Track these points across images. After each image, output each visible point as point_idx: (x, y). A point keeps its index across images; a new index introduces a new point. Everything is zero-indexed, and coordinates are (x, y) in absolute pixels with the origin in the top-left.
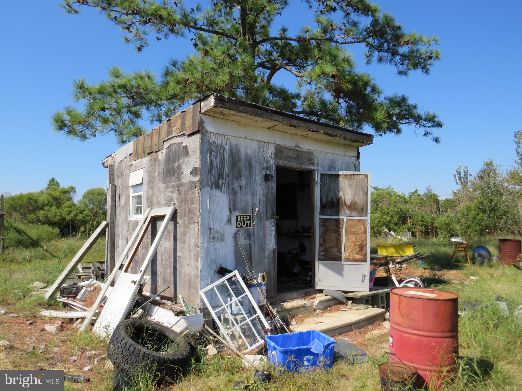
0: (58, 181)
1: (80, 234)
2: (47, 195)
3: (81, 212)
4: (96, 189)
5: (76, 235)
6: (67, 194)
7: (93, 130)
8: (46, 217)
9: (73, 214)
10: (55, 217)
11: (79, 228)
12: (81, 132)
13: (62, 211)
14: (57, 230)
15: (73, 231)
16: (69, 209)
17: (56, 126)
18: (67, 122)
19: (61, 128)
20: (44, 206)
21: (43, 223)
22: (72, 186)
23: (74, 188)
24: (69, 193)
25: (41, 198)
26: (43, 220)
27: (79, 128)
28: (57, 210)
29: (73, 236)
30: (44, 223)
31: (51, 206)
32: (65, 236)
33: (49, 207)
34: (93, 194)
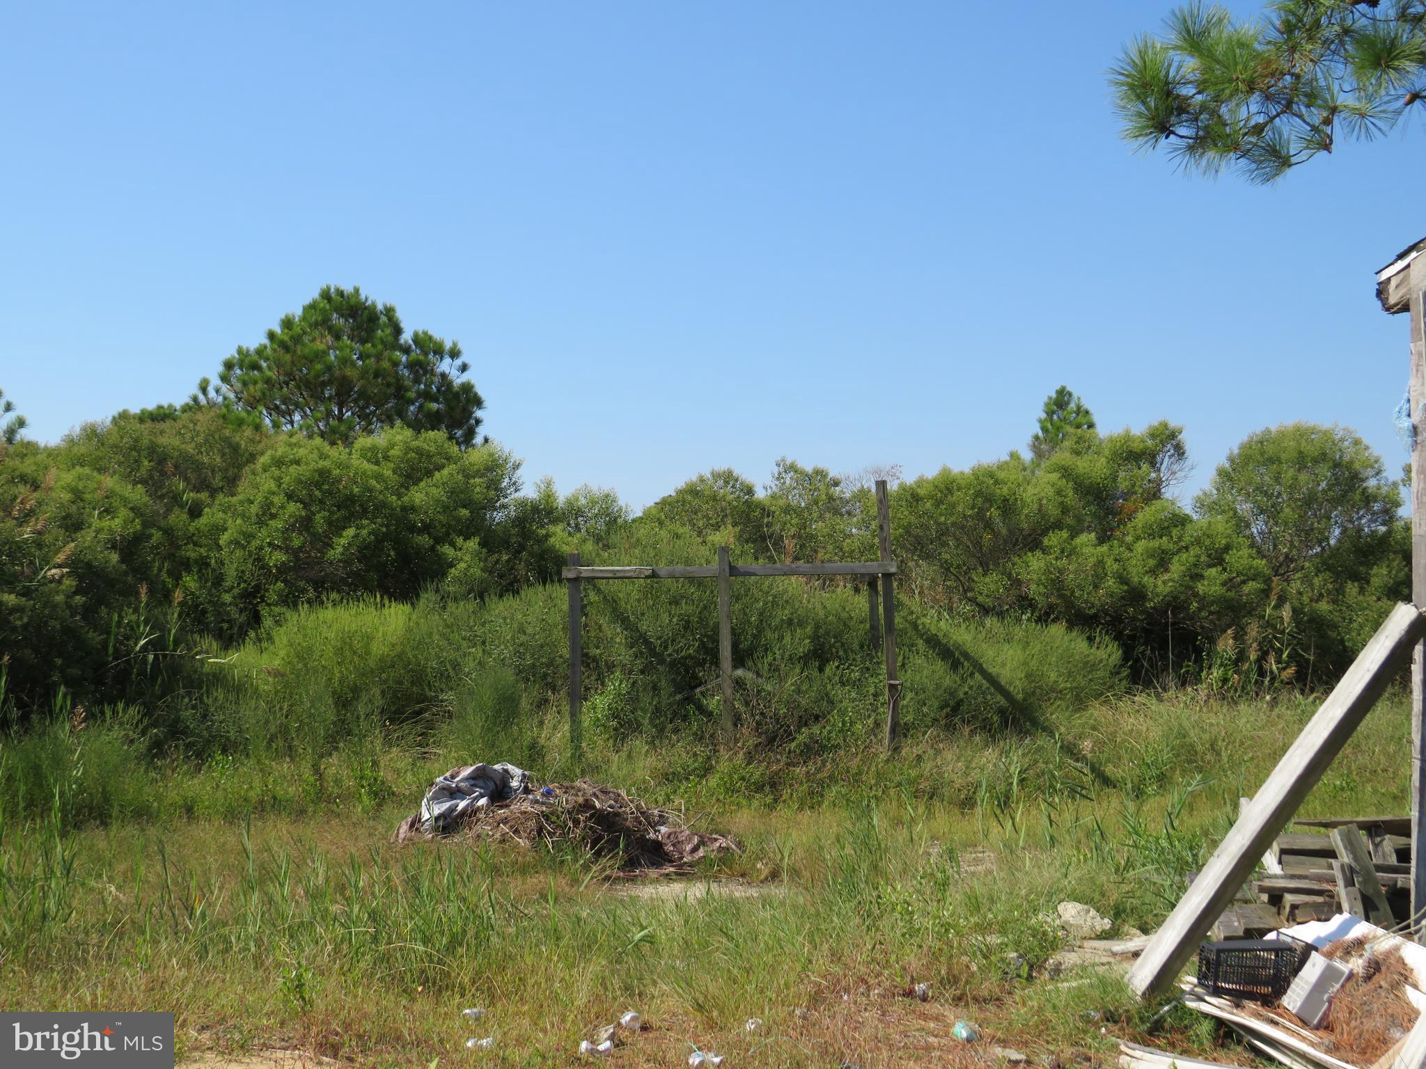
0: (1087, 404)
1: (1216, 673)
2: (1054, 476)
3: (1218, 558)
4: (1282, 434)
5: (1198, 680)
6: (1145, 467)
7: (1317, 116)
8: (1056, 584)
9: (1177, 568)
10: (1096, 587)
11: (1212, 641)
12: (1258, 130)
13: (1127, 554)
14: (1109, 653)
15: (1181, 658)
16: (1155, 544)
17: (1140, 114)
18: (1188, 91)
19: (1164, 128)
20: (1045, 532)
21: (1045, 618)
22: (1165, 425)
23: (1173, 435)
24: (1153, 464)
25: (1031, 490)
26: (1041, 602)
27: (1250, 111)
28: (1104, 548)
29: (1183, 683)
30: (1047, 614)
31: (1074, 533)
32: (1148, 684)
33: (1065, 534)
34: (1272, 460)
